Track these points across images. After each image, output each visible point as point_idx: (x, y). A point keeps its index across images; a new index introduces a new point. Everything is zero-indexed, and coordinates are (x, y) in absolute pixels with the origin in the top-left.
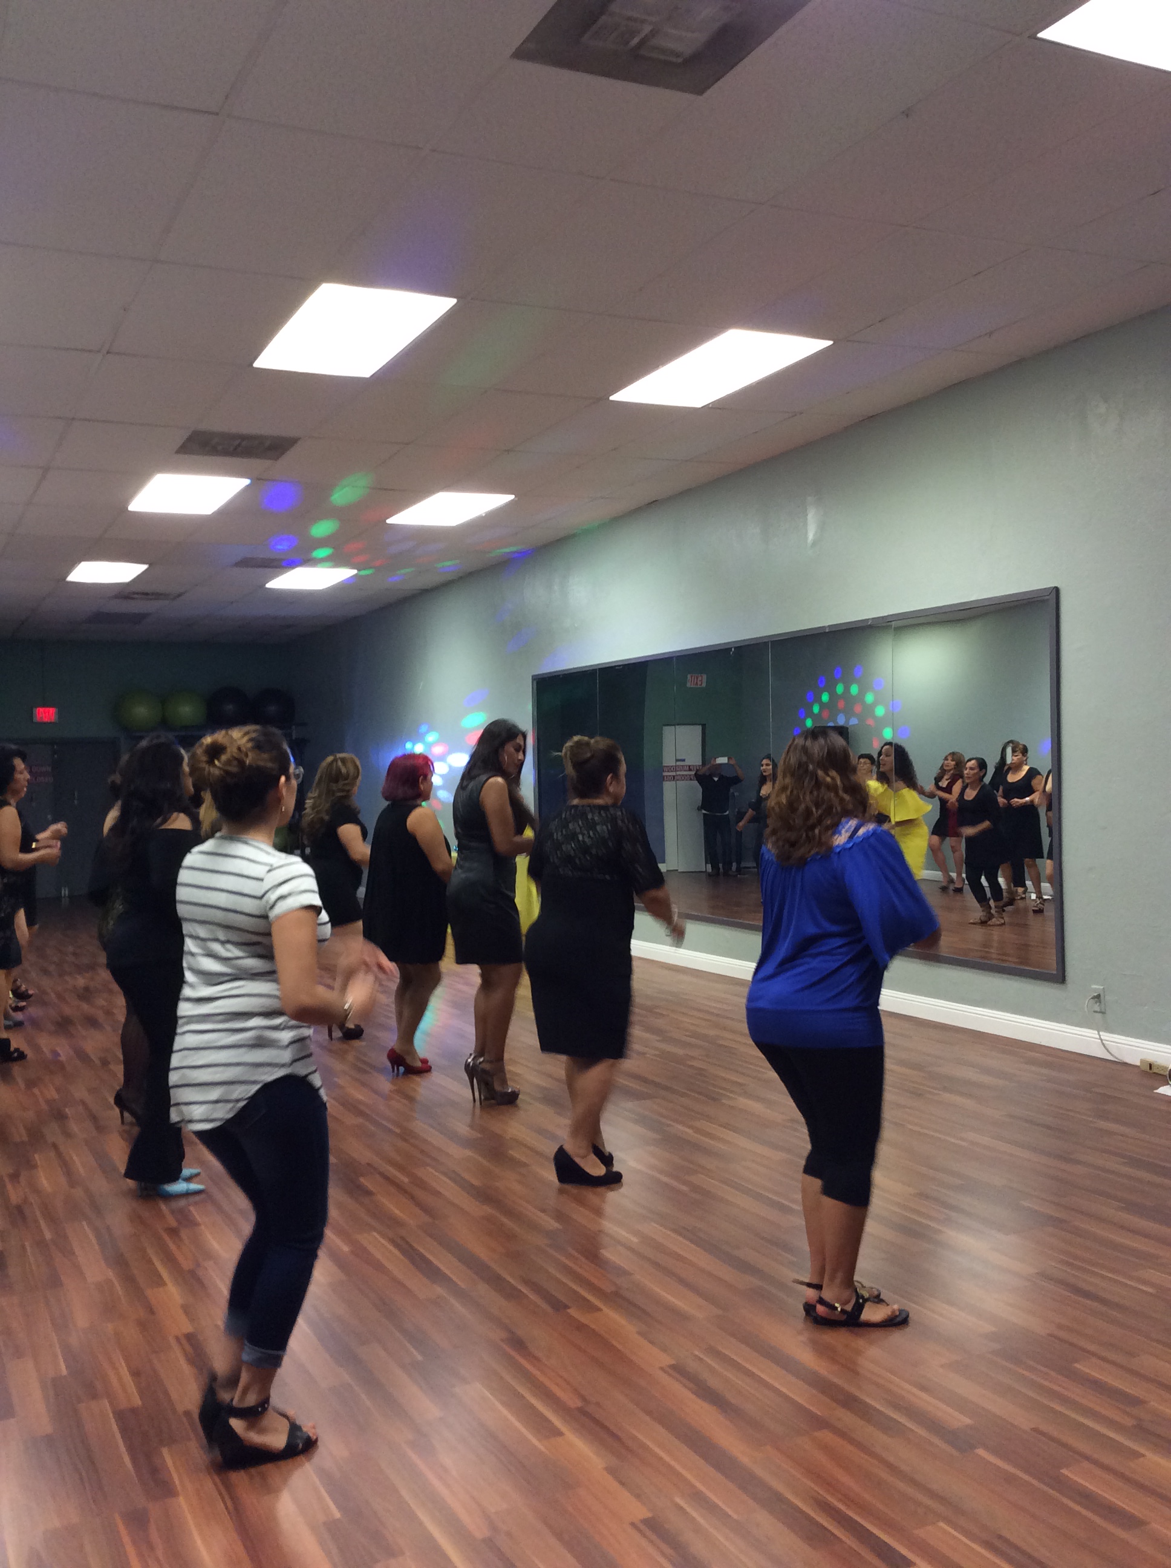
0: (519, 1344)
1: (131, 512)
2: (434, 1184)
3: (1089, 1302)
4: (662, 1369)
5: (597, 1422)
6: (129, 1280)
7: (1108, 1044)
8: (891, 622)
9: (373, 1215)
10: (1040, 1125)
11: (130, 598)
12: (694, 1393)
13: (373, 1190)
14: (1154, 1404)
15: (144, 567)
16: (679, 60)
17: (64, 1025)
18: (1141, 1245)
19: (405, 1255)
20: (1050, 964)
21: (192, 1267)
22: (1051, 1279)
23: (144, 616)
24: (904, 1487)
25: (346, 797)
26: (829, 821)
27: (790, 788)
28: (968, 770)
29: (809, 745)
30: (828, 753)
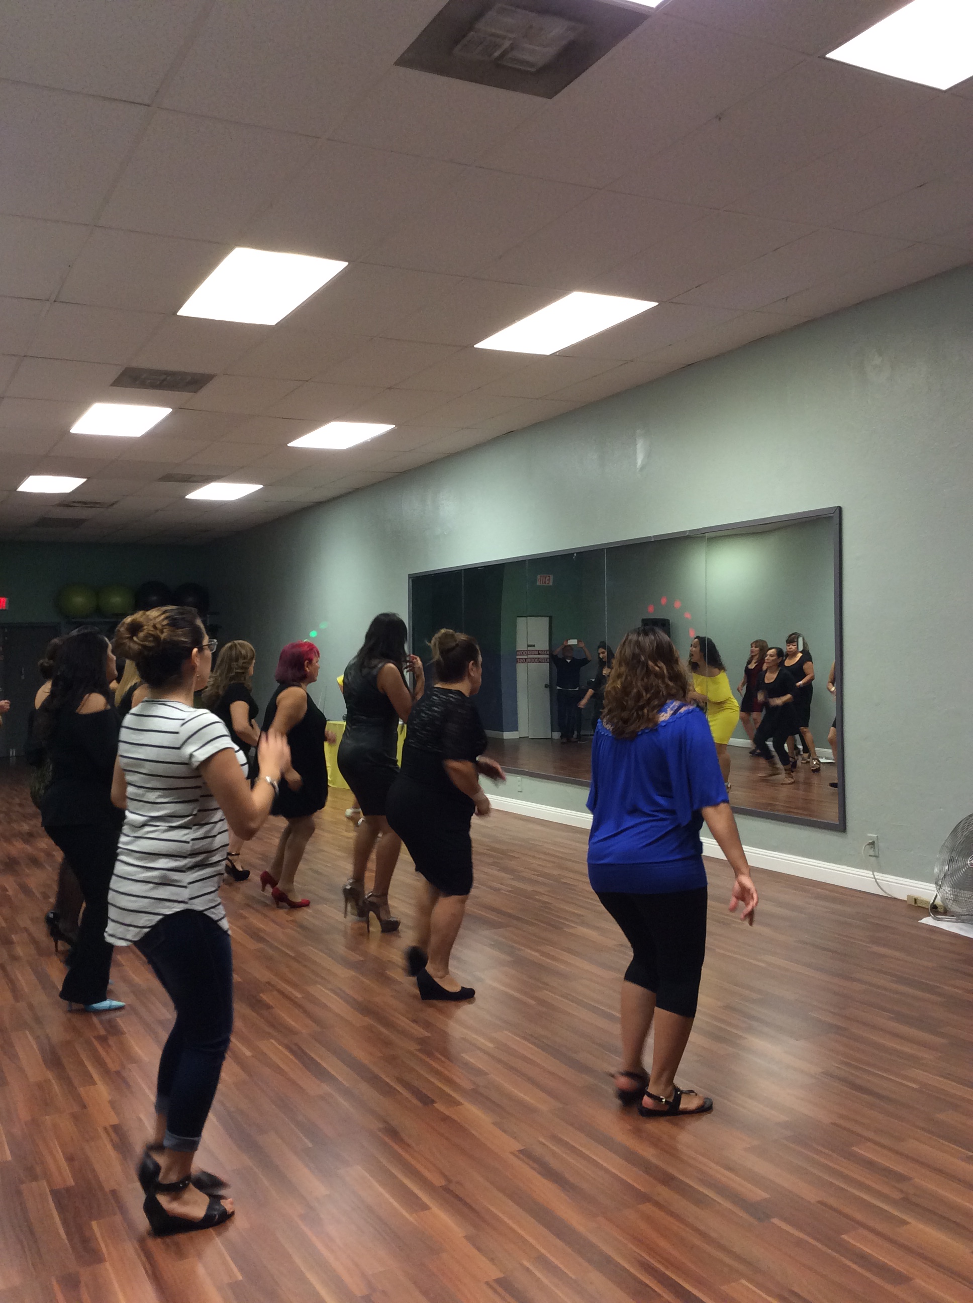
0: (393, 1133)
1: (73, 434)
2: (324, 1000)
3: (865, 1096)
4: (512, 1153)
5: (457, 1197)
6: (65, 1080)
7: (881, 882)
8: (704, 533)
9: (272, 1025)
10: (825, 949)
11: (70, 506)
12: (539, 1173)
13: (271, 1004)
14: (917, 1180)
15: (83, 480)
16: (533, 70)
17: (11, 865)
18: (907, 1049)
19: (299, 1060)
20: (833, 816)
21: (118, 1068)
22: (834, 1076)
23: (82, 521)
24: (712, 1251)
25: (243, 673)
26: (656, 703)
27: (624, 675)
28: (768, 656)
29: (641, 638)
30: (657, 647)
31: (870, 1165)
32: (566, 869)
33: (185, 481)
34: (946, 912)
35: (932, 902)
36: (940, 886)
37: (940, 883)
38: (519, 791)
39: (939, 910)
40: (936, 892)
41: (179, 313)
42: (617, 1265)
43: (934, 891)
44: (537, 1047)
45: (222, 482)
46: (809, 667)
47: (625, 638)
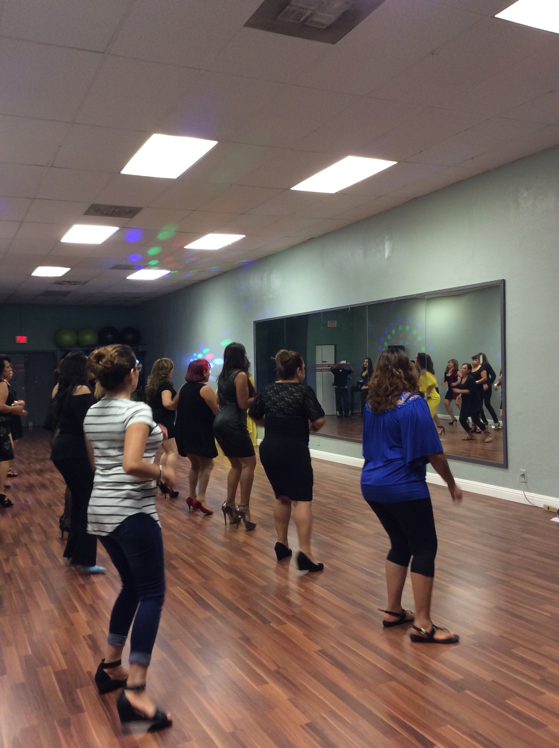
0: (247, 640)
1: (62, 243)
2: (207, 564)
3: (519, 620)
4: (315, 652)
5: (284, 676)
6: (61, 609)
7: (528, 497)
8: (425, 296)
9: (178, 579)
10: (494, 536)
11: (62, 284)
12: (331, 663)
13: (177, 567)
14: (550, 670)
15: (68, 269)
16: (324, 28)
17: (30, 488)
18: (544, 593)
19: (193, 597)
20: (501, 459)
21: (91, 603)
22: (501, 609)
23: (68, 292)
24: (430, 708)
25: (166, 377)
26: (396, 393)
27: (379, 376)
28: (463, 369)
29: (390, 355)
30: (399, 360)
31: (522, 660)
32: (346, 490)
33: (126, 269)
35: (558, 508)
38: (318, 445)
41: (122, 172)
42: (377, 717)
44: (328, 590)
45: (146, 269)
46: (484, 373)
47: (380, 355)
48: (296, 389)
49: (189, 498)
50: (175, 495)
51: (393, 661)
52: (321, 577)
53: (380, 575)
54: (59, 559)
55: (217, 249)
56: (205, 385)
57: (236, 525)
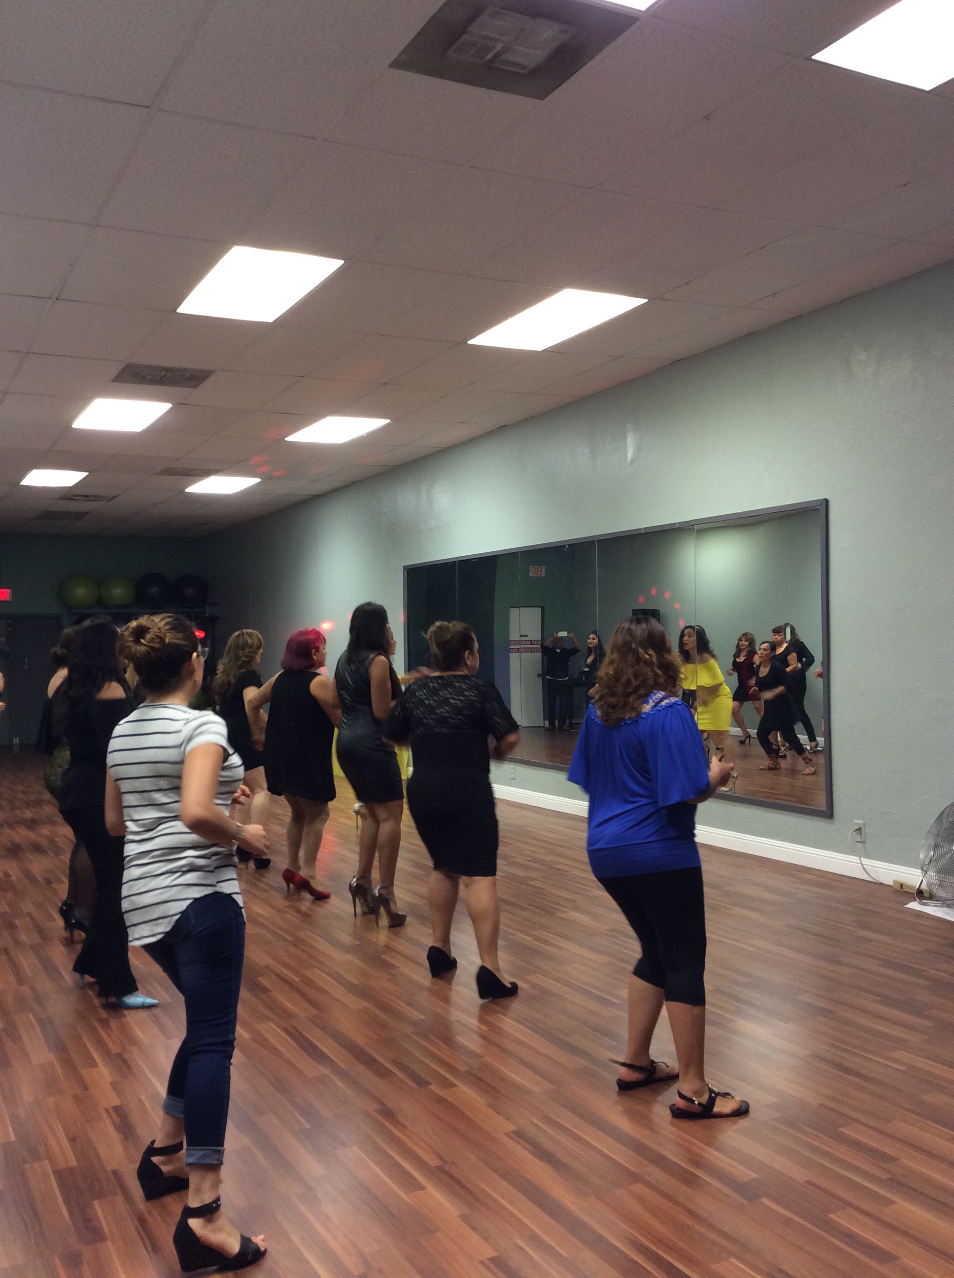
0: (388, 1114)
1: (74, 429)
2: (320, 983)
3: (851, 1077)
4: (507, 1134)
5: (452, 1177)
6: (67, 1061)
7: (867, 868)
8: (693, 525)
9: (271, 1009)
10: (813, 934)
11: (72, 499)
12: (532, 1153)
13: (270, 988)
14: (905, 1161)
15: (85, 474)
16: (525, 72)
17: (14, 851)
18: (895, 1031)
19: (297, 1043)
20: (821, 802)
21: (119, 1051)
22: (821, 1059)
23: (84, 514)
24: (702, 1230)
25: (250, 662)
26: (642, 692)
27: (616, 662)
28: (762, 650)
29: (633, 627)
30: (649, 635)
31: (857, 1145)
32: (559, 855)
33: (185, 475)
34: (931, 897)
35: (918, 887)
36: (926, 872)
37: (926, 869)
38: (512, 779)
39: (925, 895)
40: (921, 878)
41: (179, 310)
42: (609, 1244)
43: (920, 876)
44: (530, 1029)
45: (221, 475)
46: (793, 657)
47: (618, 626)
48: (468, 684)
49: (287, 870)
50: (263, 864)
51: (639, 1148)
52: (516, 1005)
53: (617, 1001)
54: (65, 976)
55: (341, 443)
56: (319, 674)
57: (373, 917)
